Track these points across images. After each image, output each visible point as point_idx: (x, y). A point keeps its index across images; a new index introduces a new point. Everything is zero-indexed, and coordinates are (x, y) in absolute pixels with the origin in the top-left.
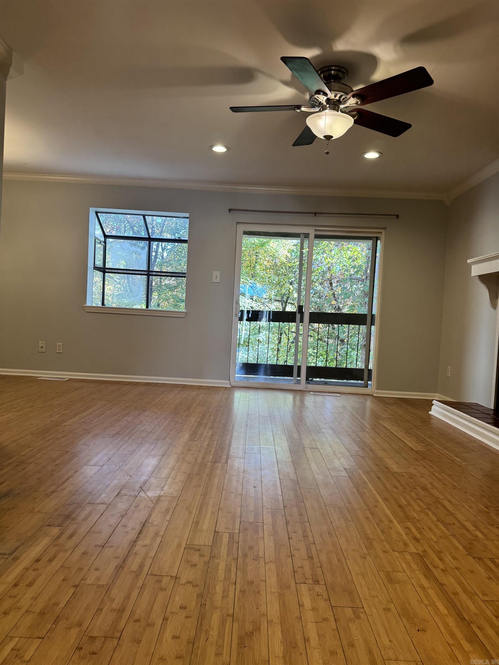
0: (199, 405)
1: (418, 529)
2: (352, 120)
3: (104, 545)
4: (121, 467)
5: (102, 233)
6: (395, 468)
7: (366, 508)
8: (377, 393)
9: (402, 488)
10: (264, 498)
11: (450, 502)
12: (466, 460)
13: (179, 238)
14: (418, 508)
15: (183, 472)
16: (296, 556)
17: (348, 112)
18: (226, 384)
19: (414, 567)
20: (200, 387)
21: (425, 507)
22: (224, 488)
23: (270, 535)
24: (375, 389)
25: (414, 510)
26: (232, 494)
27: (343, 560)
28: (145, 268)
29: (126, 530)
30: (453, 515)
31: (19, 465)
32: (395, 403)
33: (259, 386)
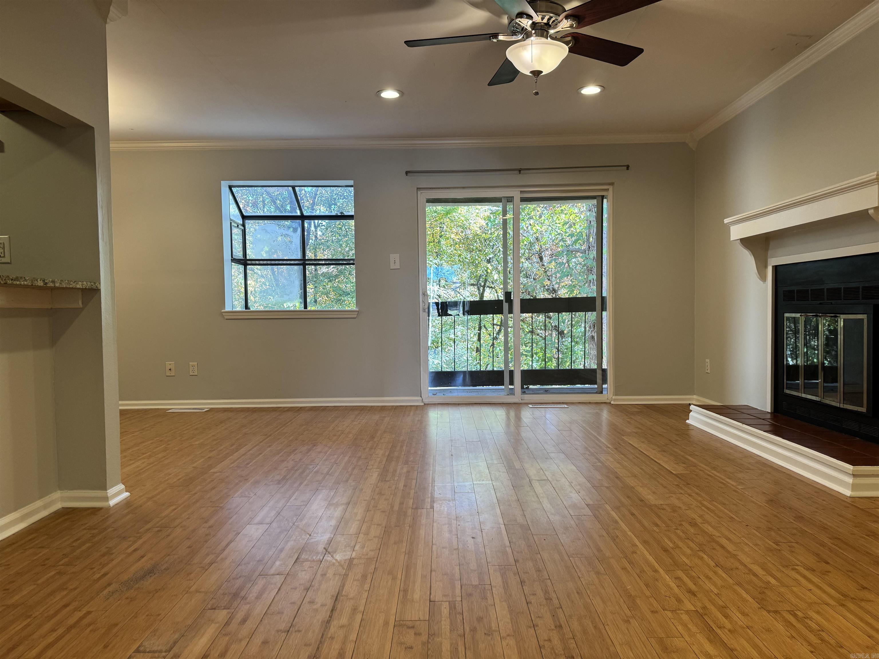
0: (385, 432)
1: (691, 578)
2: (566, 48)
3: (288, 630)
4: (295, 524)
5: (239, 214)
6: (651, 499)
7: (621, 555)
8: (615, 400)
9: (664, 526)
10: (488, 551)
11: (728, 539)
12: (741, 483)
13: (342, 213)
14: (688, 551)
15: (378, 525)
16: (540, 626)
17: (560, 38)
18: (417, 401)
19: (694, 629)
20: (383, 408)
21: (698, 549)
22: (434, 542)
23: (502, 600)
24: (612, 395)
25: (684, 554)
26: (445, 550)
27: (601, 627)
28: (299, 257)
29: (315, 607)
30: (734, 556)
31: (161, 530)
32: (639, 412)
33: (461, 401)
